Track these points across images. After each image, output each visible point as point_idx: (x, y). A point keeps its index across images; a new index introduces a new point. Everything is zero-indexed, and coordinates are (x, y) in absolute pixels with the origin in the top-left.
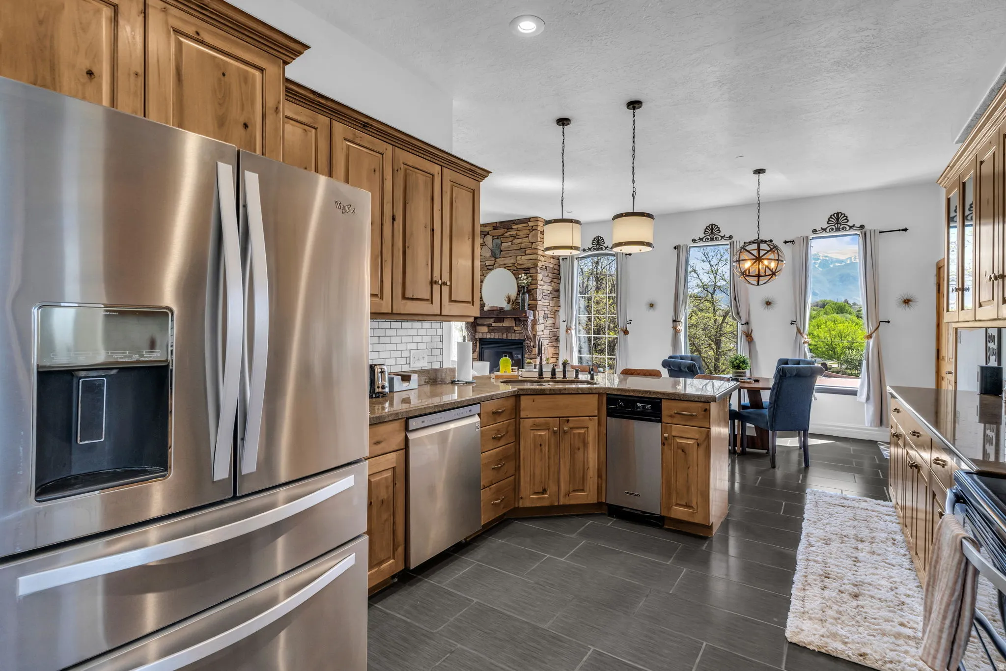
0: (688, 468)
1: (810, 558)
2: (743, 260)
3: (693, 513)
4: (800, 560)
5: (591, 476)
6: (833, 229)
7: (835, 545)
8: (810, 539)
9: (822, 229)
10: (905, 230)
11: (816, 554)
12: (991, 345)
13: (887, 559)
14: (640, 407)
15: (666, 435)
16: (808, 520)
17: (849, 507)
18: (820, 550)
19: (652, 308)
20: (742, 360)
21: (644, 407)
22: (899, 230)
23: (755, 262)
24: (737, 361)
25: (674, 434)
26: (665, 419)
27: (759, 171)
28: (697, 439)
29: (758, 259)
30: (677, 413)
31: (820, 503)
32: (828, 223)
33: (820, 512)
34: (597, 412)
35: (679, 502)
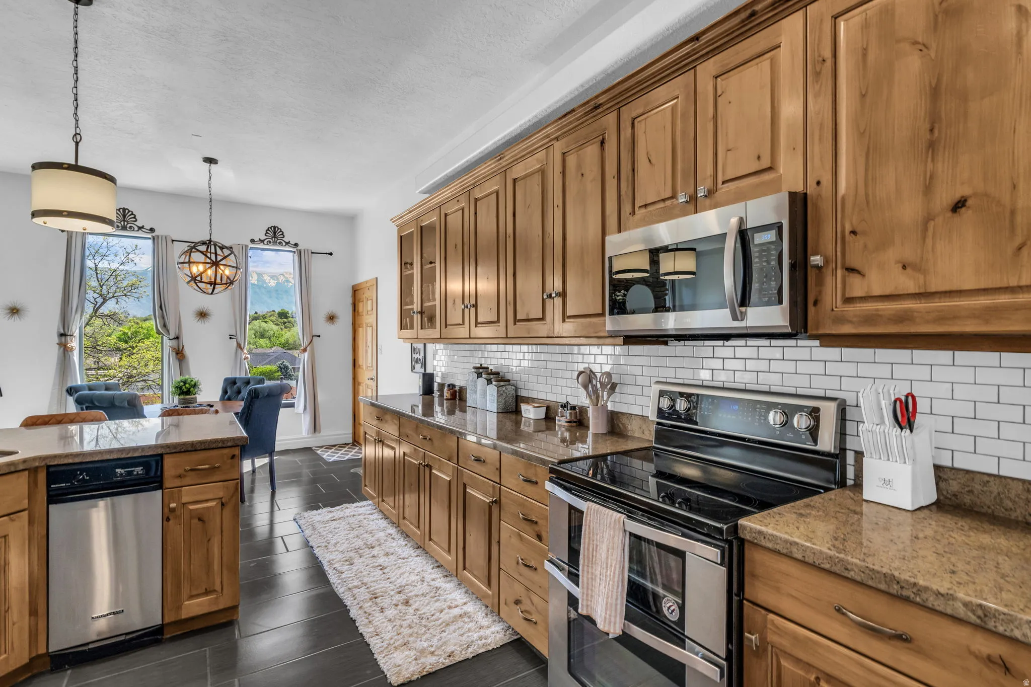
0: (209, 540)
1: (350, 586)
2: (194, 262)
3: (216, 598)
4: (343, 593)
5: (15, 620)
6: (270, 242)
7: (358, 561)
8: (335, 566)
9: (260, 240)
10: (331, 254)
11: (351, 579)
12: (416, 356)
13: (400, 555)
14: (121, 474)
15: (173, 505)
16: (318, 547)
17: (340, 519)
18: (351, 573)
19: (16, 316)
20: (193, 383)
21: (130, 473)
22: (327, 254)
23: (211, 267)
24: (187, 385)
25: (185, 499)
26: (167, 483)
27: (210, 161)
28: (221, 498)
29: (216, 264)
30: (192, 470)
31: (317, 525)
32: (266, 235)
33: (323, 534)
34: (26, 501)
35: (194, 593)
